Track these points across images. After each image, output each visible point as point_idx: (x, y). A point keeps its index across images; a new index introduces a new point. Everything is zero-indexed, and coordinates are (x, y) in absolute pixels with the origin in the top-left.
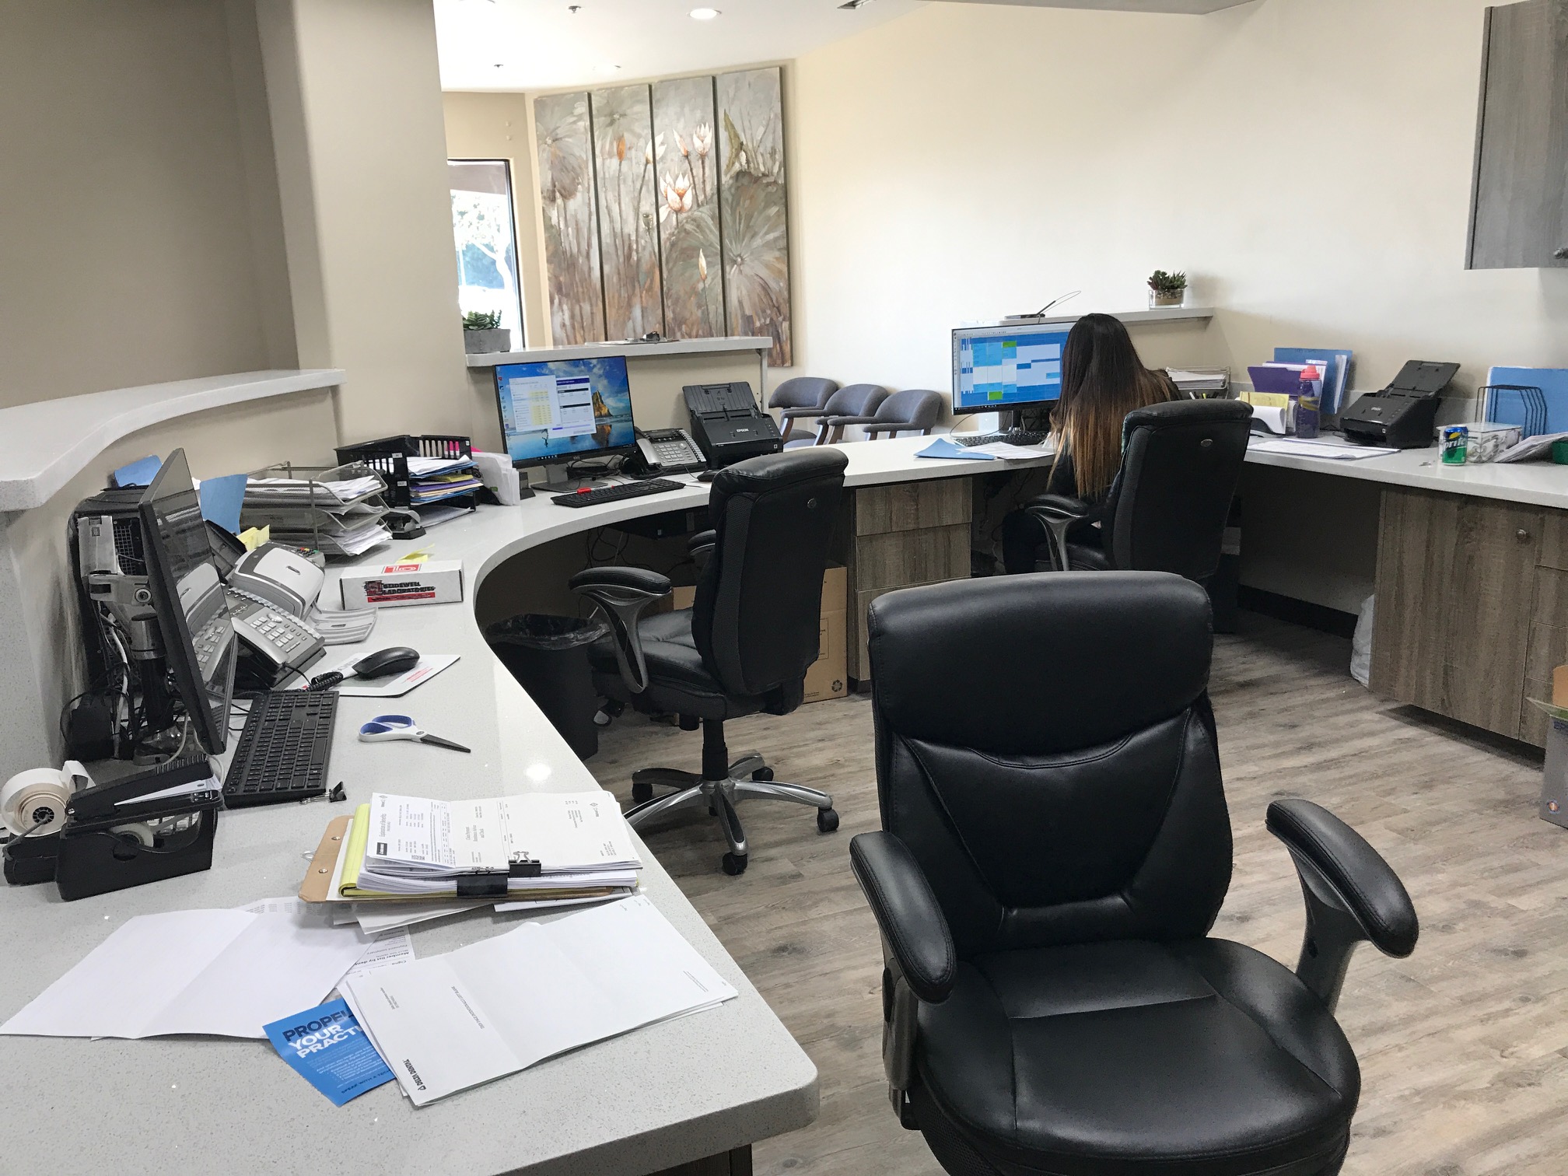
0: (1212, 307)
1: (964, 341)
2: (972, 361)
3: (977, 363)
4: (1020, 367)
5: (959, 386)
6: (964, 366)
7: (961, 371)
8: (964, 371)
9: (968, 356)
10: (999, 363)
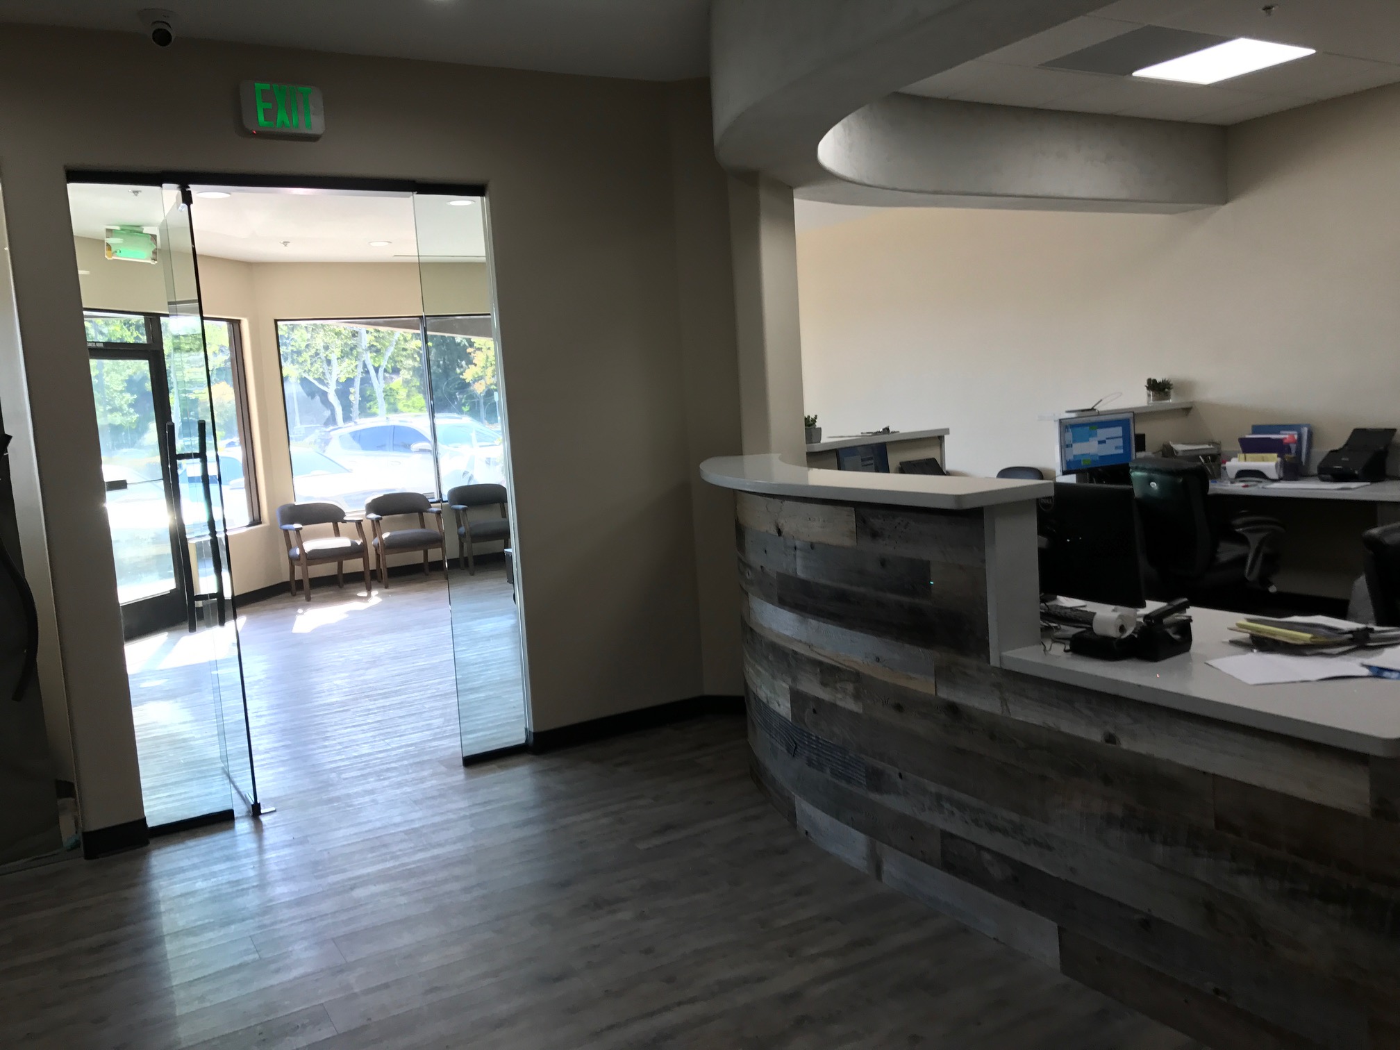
0: (1192, 400)
1: (1067, 427)
2: (1071, 439)
3: (1075, 441)
4: (1100, 442)
5: (1065, 456)
6: (1067, 443)
7: (1065, 446)
8: (1067, 446)
9: (1069, 436)
10: (1087, 440)
